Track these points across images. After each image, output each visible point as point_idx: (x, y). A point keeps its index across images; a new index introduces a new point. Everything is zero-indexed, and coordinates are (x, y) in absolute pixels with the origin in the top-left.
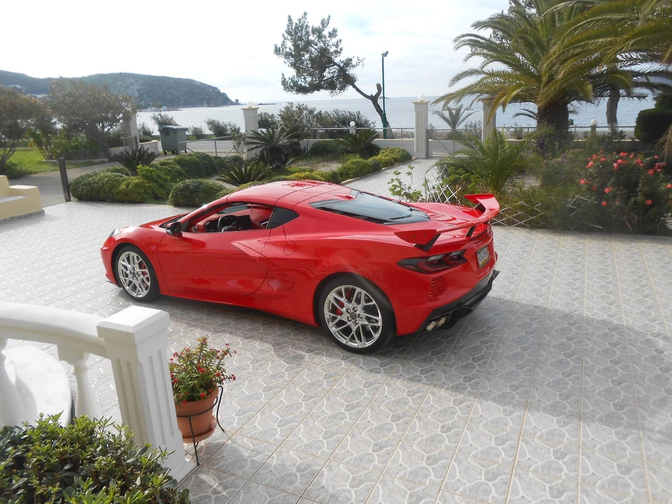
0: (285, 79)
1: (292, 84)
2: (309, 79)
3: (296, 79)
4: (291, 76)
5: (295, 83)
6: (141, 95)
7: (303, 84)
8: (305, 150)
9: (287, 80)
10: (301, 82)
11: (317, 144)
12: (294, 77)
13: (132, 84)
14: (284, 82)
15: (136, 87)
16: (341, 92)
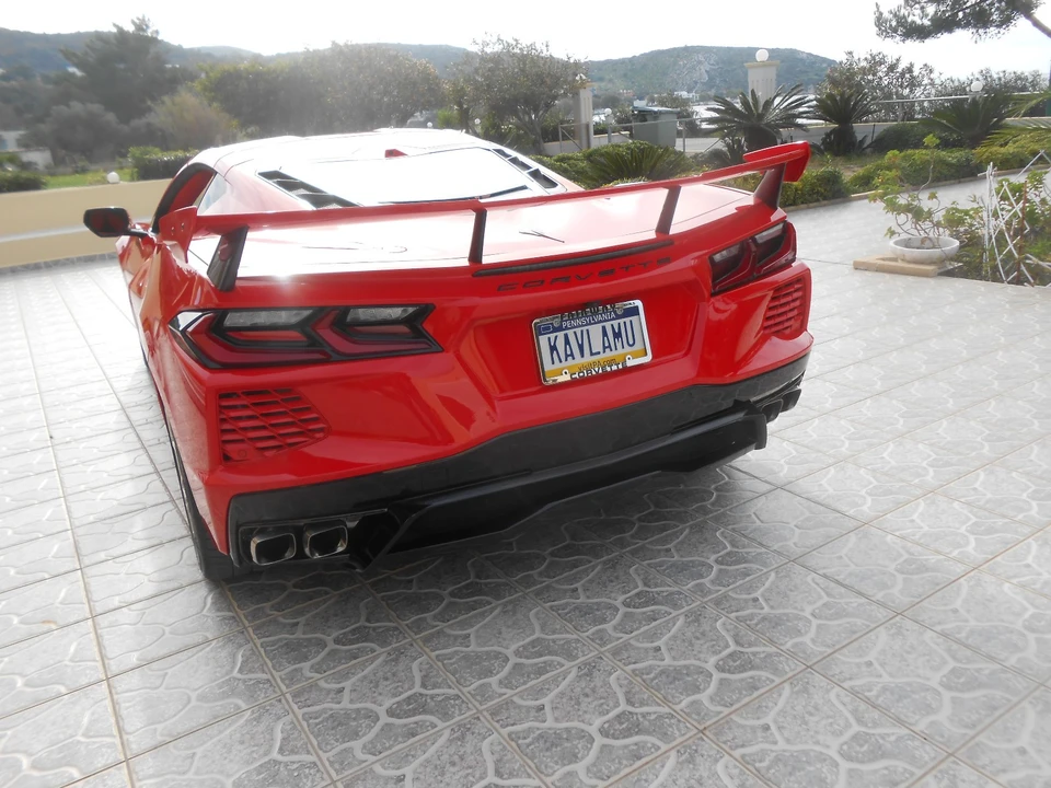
0: (881, 14)
1: (894, 23)
2: (931, 9)
3: (903, 11)
4: (894, 7)
5: (901, 21)
6: (711, 79)
7: (919, 22)
8: (862, 142)
9: (886, 15)
10: (915, 17)
11: (887, 131)
12: (899, 8)
13: (700, 62)
14: (880, 21)
15: (706, 67)
16: (1002, 31)
